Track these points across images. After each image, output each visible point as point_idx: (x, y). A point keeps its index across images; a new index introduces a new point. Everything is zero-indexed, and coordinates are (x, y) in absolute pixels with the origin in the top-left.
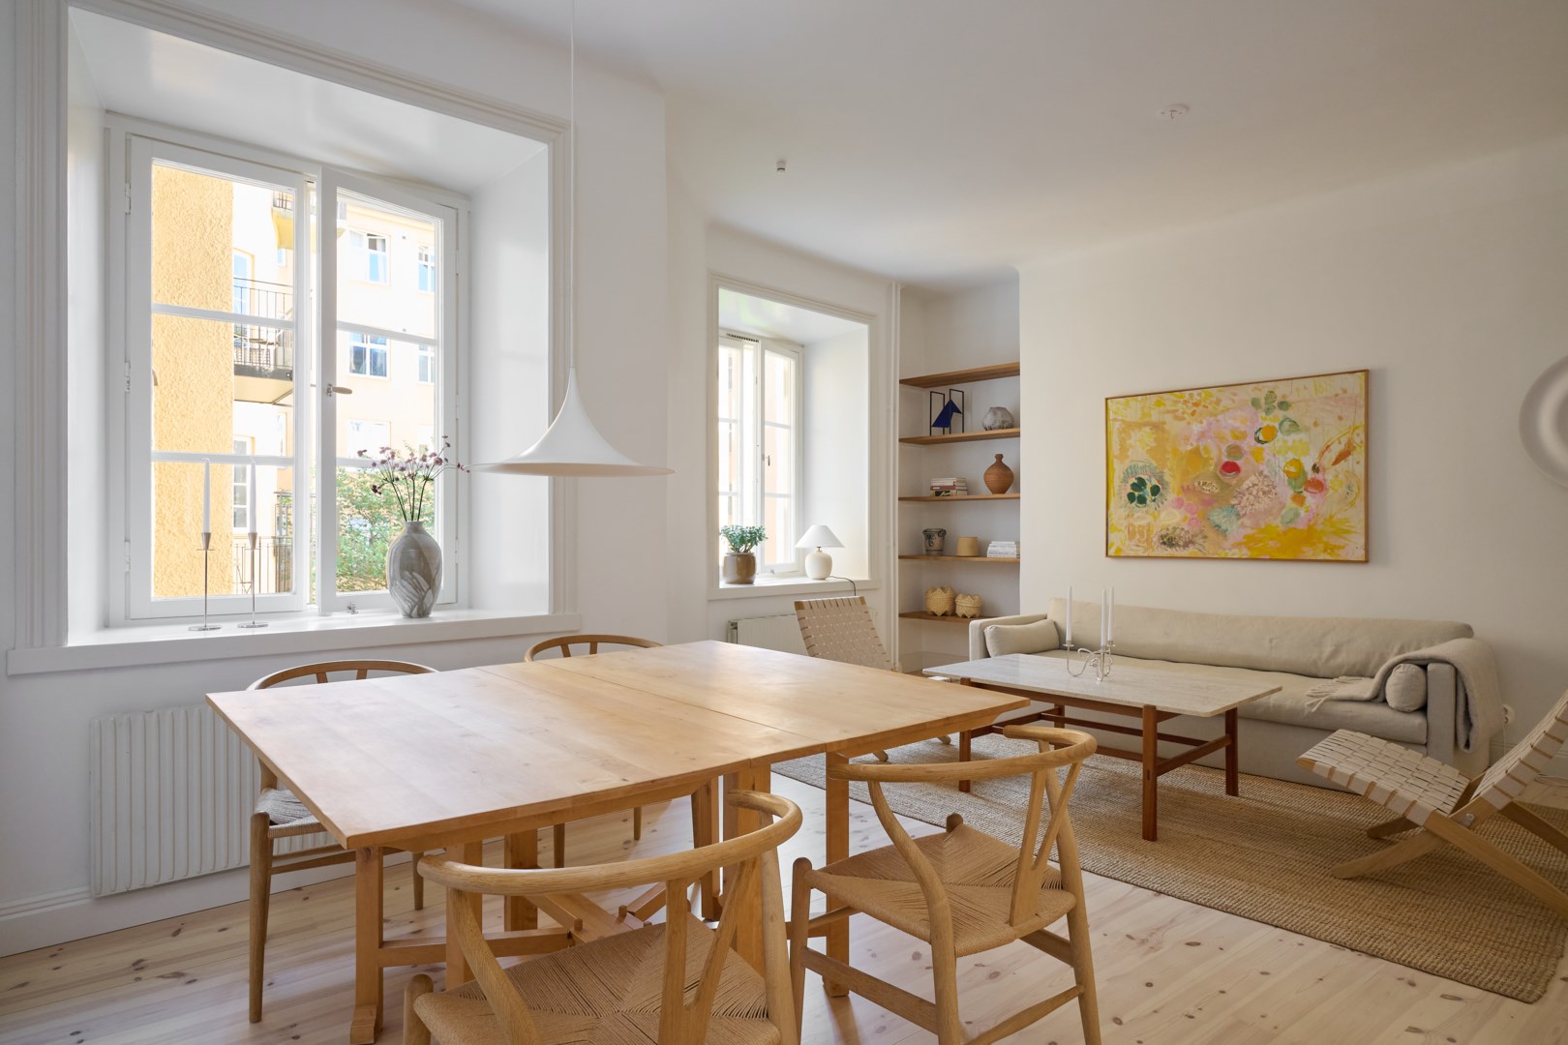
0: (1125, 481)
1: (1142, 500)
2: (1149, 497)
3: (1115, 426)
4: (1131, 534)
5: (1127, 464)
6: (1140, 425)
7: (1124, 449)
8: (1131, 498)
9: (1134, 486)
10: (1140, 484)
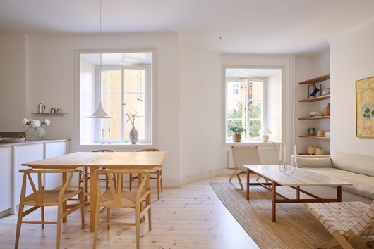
0: (362, 110)
1: (369, 117)
2: (371, 115)
3: (359, 91)
4: (365, 129)
5: (363, 103)
6: (367, 90)
7: (362, 99)
8: (365, 116)
9: (365, 111)
10: (368, 111)
